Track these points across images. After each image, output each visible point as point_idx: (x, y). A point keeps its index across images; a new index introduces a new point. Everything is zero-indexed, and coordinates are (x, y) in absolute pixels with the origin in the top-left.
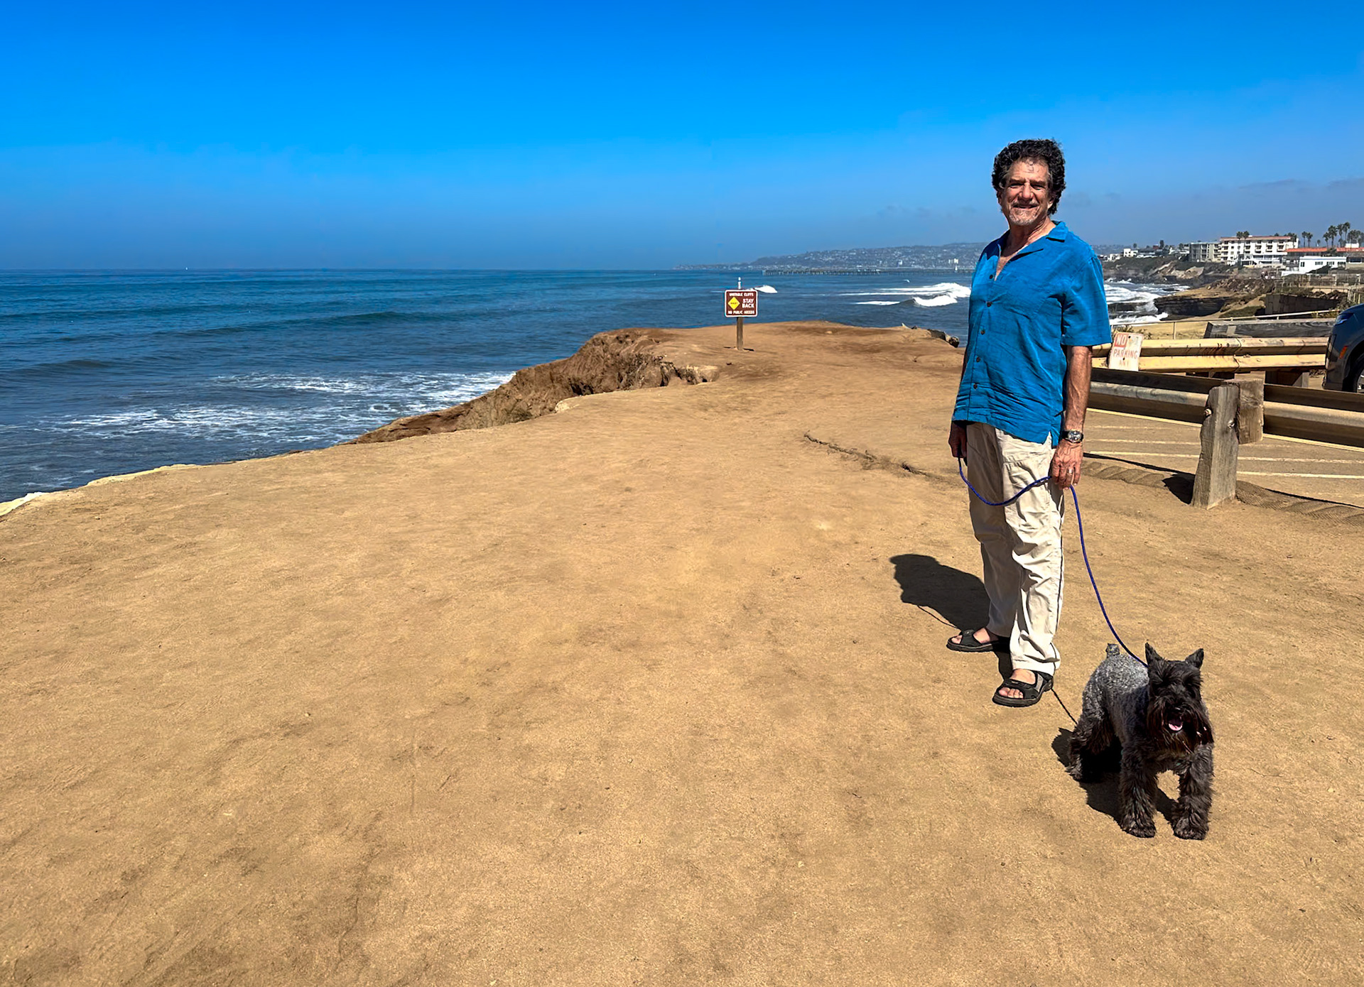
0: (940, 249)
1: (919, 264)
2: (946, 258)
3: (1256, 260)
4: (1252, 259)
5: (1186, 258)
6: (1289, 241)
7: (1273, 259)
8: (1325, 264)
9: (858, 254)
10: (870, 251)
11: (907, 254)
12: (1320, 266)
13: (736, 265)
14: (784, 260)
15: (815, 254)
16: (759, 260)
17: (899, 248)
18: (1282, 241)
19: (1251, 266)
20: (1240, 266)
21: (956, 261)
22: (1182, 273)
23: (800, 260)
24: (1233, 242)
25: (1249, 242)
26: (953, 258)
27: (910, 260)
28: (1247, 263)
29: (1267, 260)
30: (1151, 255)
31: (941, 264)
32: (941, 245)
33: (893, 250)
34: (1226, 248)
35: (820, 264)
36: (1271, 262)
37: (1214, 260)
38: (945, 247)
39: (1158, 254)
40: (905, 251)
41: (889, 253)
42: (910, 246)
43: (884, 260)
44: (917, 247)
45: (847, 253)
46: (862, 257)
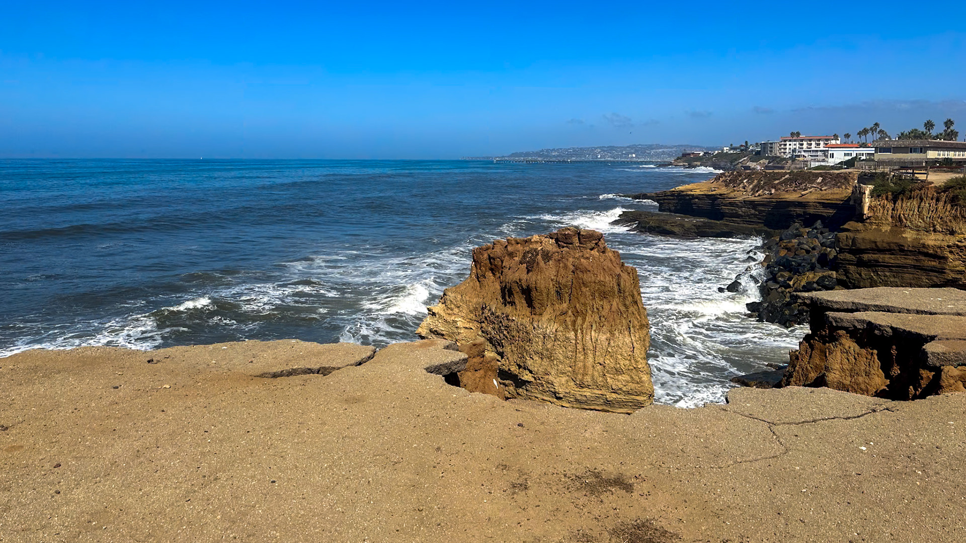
0: (625, 148)
1: (611, 157)
2: (627, 154)
3: (806, 155)
4: (803, 153)
5: (758, 153)
6: (832, 140)
7: (819, 153)
8: (854, 155)
9: (574, 151)
10: (581, 149)
11: (604, 151)
12: (850, 158)
14: (527, 154)
15: (547, 150)
16: (513, 154)
17: (600, 148)
18: (827, 140)
19: (801, 159)
20: (793, 159)
21: (634, 155)
22: (755, 164)
23: (538, 154)
24: (790, 141)
25: (802, 140)
26: (632, 153)
27: (606, 155)
28: (799, 156)
29: (814, 154)
30: (738, 151)
31: (625, 158)
32: (625, 146)
33: (596, 148)
34: (785, 145)
35: (550, 157)
36: (817, 156)
37: (778, 154)
38: (628, 147)
39: (742, 150)
40: (603, 149)
41: (592, 150)
42: (606, 146)
43: (589, 155)
44: (610, 146)
45: (567, 150)
46: (576, 152)
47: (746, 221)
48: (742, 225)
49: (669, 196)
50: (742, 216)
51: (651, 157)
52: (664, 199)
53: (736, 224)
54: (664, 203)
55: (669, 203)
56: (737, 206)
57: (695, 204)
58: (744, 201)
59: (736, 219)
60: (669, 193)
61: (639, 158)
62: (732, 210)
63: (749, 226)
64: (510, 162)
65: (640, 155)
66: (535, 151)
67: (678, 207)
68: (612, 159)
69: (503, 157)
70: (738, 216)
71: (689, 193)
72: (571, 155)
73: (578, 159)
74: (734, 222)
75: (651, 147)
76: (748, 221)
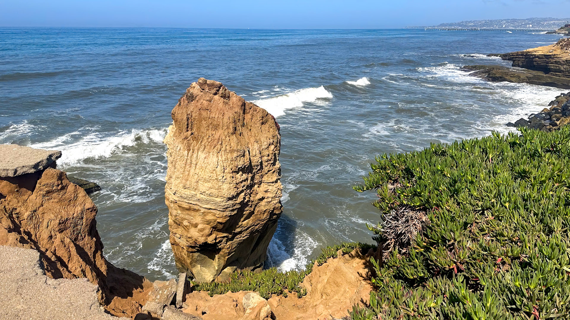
0: (524, 20)
1: (513, 27)
2: (526, 24)
9: (485, 22)
10: (491, 21)
13: (430, 27)
14: (451, 25)
15: (466, 22)
17: (505, 20)
21: (531, 26)
23: (459, 25)
26: (529, 24)
27: (509, 25)
31: (524, 27)
33: (502, 21)
38: (527, 19)
40: (507, 21)
41: (499, 22)
42: (510, 19)
43: (497, 25)
44: (513, 19)
45: (480, 22)
46: (486, 24)
47: (566, 75)
48: (562, 78)
49: (519, 55)
50: (563, 71)
51: (544, 27)
52: (516, 58)
53: (558, 77)
54: (516, 60)
55: (519, 61)
56: (561, 64)
57: (536, 61)
58: (566, 60)
59: (559, 74)
60: (520, 54)
61: (534, 28)
62: (556, 66)
63: (567, 78)
64: (438, 30)
65: (535, 25)
66: (457, 22)
67: (524, 64)
68: (513, 28)
69: (434, 26)
70: (560, 71)
71: (533, 53)
72: (483, 25)
73: (488, 28)
74: (556, 75)
75: (545, 20)
76: (568, 75)
